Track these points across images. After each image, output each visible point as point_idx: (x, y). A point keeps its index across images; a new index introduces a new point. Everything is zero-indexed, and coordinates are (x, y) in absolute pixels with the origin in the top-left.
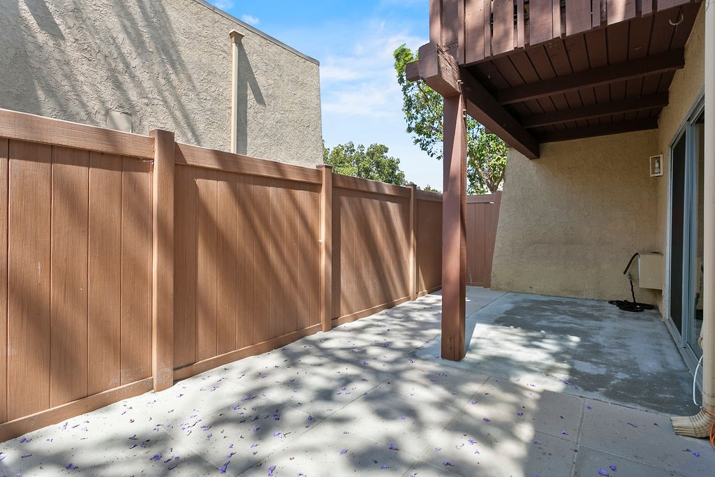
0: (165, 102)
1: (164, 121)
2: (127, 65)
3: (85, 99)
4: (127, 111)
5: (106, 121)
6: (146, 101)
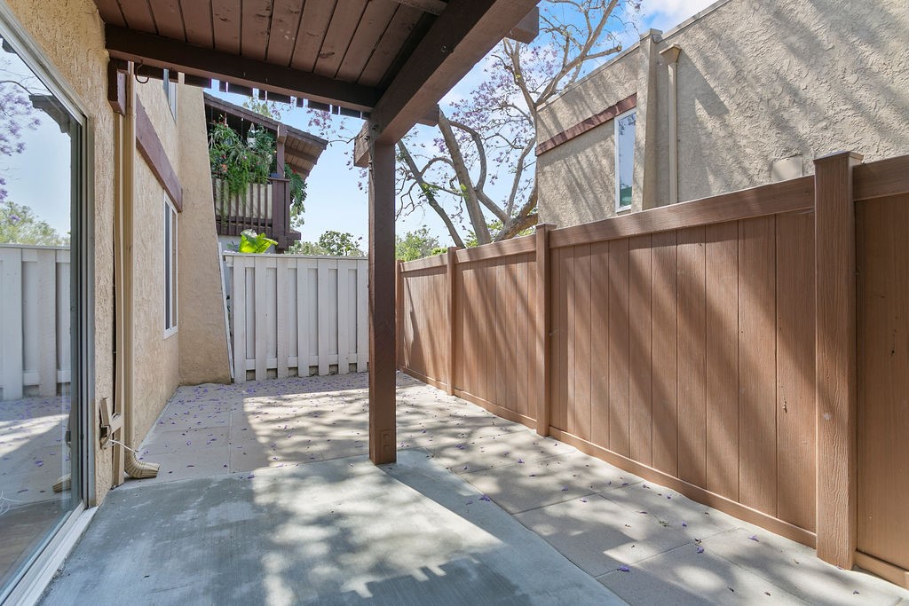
0: (858, 107)
1: (857, 139)
2: (794, 93)
3: (746, 164)
4: (795, 153)
5: (770, 177)
6: (824, 124)
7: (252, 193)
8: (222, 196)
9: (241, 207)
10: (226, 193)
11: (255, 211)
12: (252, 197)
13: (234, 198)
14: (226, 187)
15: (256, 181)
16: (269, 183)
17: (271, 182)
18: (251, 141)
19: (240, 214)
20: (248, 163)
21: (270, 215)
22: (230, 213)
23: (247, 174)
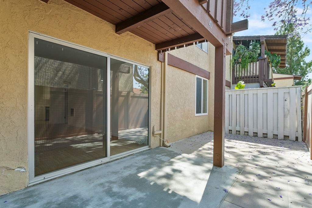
7: (250, 66)
8: (239, 70)
9: (246, 72)
10: (241, 69)
11: (251, 73)
12: (250, 68)
13: (243, 69)
14: (241, 67)
15: (252, 62)
16: (257, 61)
17: (258, 60)
18: (251, 47)
19: (246, 75)
20: (248, 56)
21: (258, 73)
22: (242, 75)
23: (248, 60)
